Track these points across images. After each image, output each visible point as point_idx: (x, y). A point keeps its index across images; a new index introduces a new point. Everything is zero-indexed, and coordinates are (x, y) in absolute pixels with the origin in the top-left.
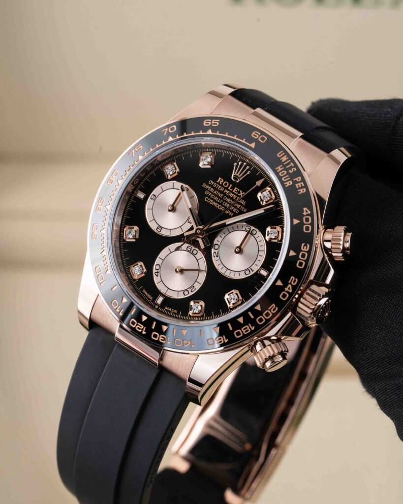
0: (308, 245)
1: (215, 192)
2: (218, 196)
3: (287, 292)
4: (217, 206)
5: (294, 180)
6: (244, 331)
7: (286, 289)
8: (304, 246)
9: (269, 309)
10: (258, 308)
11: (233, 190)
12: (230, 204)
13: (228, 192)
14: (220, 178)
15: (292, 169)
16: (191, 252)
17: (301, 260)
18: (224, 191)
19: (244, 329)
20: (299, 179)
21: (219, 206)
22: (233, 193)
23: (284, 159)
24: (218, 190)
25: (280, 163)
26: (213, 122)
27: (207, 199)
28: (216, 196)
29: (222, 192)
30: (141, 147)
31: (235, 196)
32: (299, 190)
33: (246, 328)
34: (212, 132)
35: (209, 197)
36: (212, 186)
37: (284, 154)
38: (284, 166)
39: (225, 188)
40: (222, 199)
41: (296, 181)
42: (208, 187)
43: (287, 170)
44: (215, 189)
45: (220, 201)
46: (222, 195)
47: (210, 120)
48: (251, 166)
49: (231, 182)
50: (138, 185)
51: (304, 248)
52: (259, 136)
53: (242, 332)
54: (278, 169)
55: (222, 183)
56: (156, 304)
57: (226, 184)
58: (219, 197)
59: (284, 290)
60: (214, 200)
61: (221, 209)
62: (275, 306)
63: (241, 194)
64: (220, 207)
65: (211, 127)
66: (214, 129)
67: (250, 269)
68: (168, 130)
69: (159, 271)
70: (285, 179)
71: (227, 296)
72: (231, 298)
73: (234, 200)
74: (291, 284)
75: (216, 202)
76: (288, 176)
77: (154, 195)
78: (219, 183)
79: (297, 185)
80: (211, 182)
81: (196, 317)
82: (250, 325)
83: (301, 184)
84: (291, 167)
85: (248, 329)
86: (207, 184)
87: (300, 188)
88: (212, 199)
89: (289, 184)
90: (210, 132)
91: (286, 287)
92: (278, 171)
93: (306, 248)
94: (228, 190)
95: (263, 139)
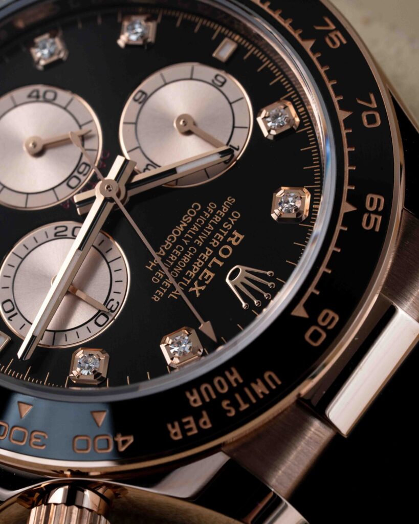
1: (210, 227)
2: (198, 233)
4: (177, 232)
5: (204, 413)
8: (43, 439)
11: (209, 269)
12: (176, 263)
13: (206, 256)
14: (241, 237)
16: (76, 174)
17: (10, 433)
18: (211, 247)
20: (206, 422)
21: (175, 236)
22: (202, 269)
23: (260, 388)
24: (213, 233)
25: (249, 378)
26: (373, 217)
27: (196, 207)
28: (202, 229)
29: (207, 242)
31: (193, 274)
32: (176, 424)
34: (346, 214)
35: (200, 213)
36: (225, 219)
38: (240, 389)
39: (216, 250)
40: (192, 243)
41: (202, 416)
42: (225, 208)
43: (230, 395)
44: (218, 227)
45: (187, 238)
46: (200, 243)
47: (381, 209)
49: (229, 264)
52: (324, 328)
54: (232, 374)
55: (230, 244)
57: (225, 252)
58: (196, 237)
60: (190, 225)
63: (197, 288)
64: (172, 238)
65: (361, 210)
66: (352, 220)
67: (16, 311)
68: (370, 109)
69: (41, 99)
70: (206, 389)
73: (185, 270)
75: (186, 229)
76: (214, 397)
77: (223, 83)
78: (230, 235)
79: (191, 419)
80: (236, 216)
84: (235, 404)
86: (232, 208)
87: (182, 425)
88: (194, 219)
89: (194, 399)
90: (346, 208)
92: (227, 374)
93: (35, 444)
94: (210, 258)
95: (316, 336)
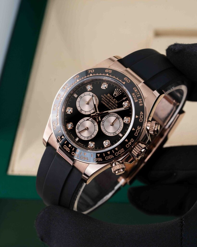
0: (140, 127)
1: (106, 99)
3: (129, 144)
6: (109, 157)
7: (129, 143)
8: (139, 127)
9: (121, 150)
10: (117, 149)
11: (113, 100)
12: (111, 105)
13: (111, 100)
14: (109, 94)
15: (138, 95)
16: (93, 122)
17: (137, 132)
18: (109, 99)
19: (110, 157)
21: (106, 105)
23: (136, 91)
25: (134, 92)
26: (109, 71)
27: (102, 102)
28: (106, 101)
30: (79, 76)
31: (114, 102)
33: (110, 156)
37: (136, 88)
38: (135, 94)
39: (110, 98)
40: (108, 102)
41: (139, 100)
42: (103, 97)
43: (136, 95)
44: (106, 98)
48: (122, 91)
49: (113, 96)
50: (75, 91)
51: (138, 128)
52: (127, 80)
53: (109, 158)
54: (133, 94)
55: (109, 96)
56: (75, 141)
57: (111, 97)
58: (107, 102)
59: (128, 144)
60: (105, 103)
61: (107, 106)
62: (123, 149)
63: (116, 102)
65: (108, 73)
66: (109, 74)
67: (115, 132)
68: (91, 71)
69: (78, 127)
70: (135, 99)
71: (104, 142)
72: (106, 143)
73: (113, 104)
74: (131, 141)
75: (106, 103)
77: (81, 97)
78: (108, 96)
79: (139, 102)
80: (105, 95)
81: (91, 148)
82: (112, 155)
83: (141, 102)
85: (111, 157)
86: (103, 95)
87: (140, 103)
88: (104, 102)
89: (136, 101)
90: (107, 75)
91: (129, 142)
92: (133, 95)
93: (139, 128)
94: (111, 99)
95: (128, 81)
